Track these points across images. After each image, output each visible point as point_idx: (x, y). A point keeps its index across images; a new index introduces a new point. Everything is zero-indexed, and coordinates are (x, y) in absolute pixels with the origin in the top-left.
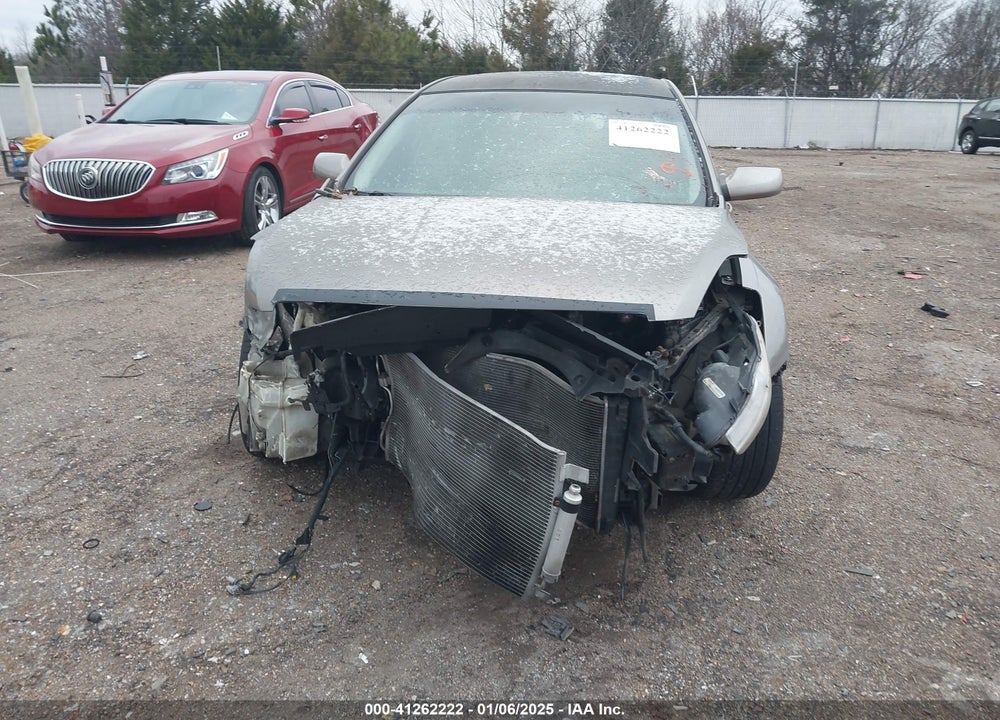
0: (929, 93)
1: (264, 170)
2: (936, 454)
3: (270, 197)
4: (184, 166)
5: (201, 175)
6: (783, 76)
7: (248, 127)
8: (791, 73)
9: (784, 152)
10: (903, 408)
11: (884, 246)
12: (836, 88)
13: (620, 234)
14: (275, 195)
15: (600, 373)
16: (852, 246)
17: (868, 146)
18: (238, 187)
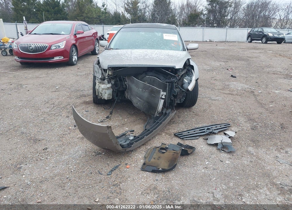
0: (241, 26)
1: (74, 46)
2: (229, 100)
3: (75, 53)
4: (55, 45)
5: (59, 47)
6: (202, 21)
7: (69, 35)
8: (204, 21)
9: (203, 42)
10: (224, 93)
11: (225, 64)
12: (216, 25)
13: (169, 55)
14: (76, 53)
15: (166, 78)
16: (217, 64)
17: (225, 41)
18: (68, 50)
